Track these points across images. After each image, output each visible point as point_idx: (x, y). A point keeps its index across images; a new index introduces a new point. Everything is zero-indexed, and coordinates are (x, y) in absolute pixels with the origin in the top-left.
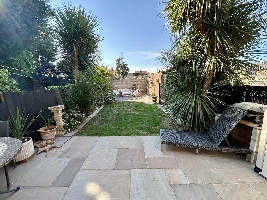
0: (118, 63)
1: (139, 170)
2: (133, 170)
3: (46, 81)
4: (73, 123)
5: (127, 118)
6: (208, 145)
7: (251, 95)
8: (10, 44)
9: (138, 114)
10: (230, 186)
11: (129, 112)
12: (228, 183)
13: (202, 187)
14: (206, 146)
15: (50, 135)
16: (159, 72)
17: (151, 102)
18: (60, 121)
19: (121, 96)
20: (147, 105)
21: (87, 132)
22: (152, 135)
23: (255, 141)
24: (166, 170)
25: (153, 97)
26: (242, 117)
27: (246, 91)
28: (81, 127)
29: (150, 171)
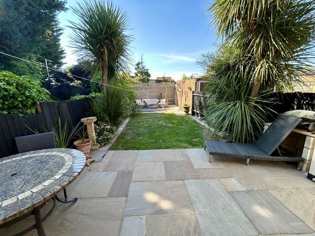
0: (137, 68)
1: (192, 180)
2: (186, 180)
3: (58, 89)
4: (106, 136)
5: (161, 131)
6: (259, 155)
7: (303, 102)
8: (13, 46)
9: (172, 127)
10: (286, 191)
11: (161, 124)
12: (284, 189)
13: (259, 193)
14: (257, 156)
15: (86, 149)
16: (191, 78)
17: (182, 113)
18: (93, 134)
19: (146, 106)
20: (178, 116)
21: (122, 146)
22: (194, 148)
23: (309, 149)
24: (219, 179)
25: (185, 108)
26: (296, 124)
27: (298, 98)
28: (114, 141)
29: (204, 181)
